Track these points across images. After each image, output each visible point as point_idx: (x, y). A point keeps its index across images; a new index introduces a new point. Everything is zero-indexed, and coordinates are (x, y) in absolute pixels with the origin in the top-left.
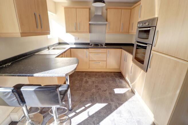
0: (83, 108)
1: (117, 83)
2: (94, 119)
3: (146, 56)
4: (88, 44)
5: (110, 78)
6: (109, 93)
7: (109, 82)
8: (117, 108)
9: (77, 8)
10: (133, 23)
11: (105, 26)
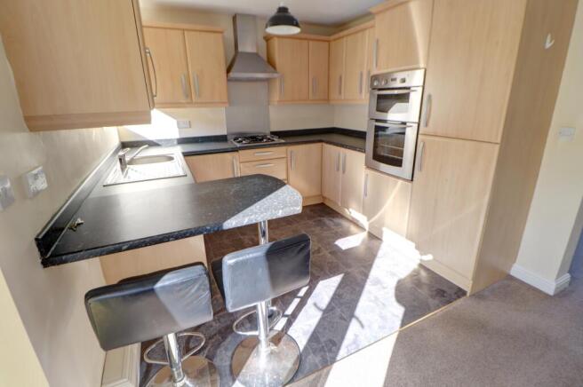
0: (297, 301)
1: (333, 227)
2: (338, 311)
3: (405, 149)
4: (222, 139)
5: (311, 222)
6: (330, 253)
7: (313, 231)
8: (366, 276)
9: (188, 30)
10: (341, 78)
11: (266, 84)
